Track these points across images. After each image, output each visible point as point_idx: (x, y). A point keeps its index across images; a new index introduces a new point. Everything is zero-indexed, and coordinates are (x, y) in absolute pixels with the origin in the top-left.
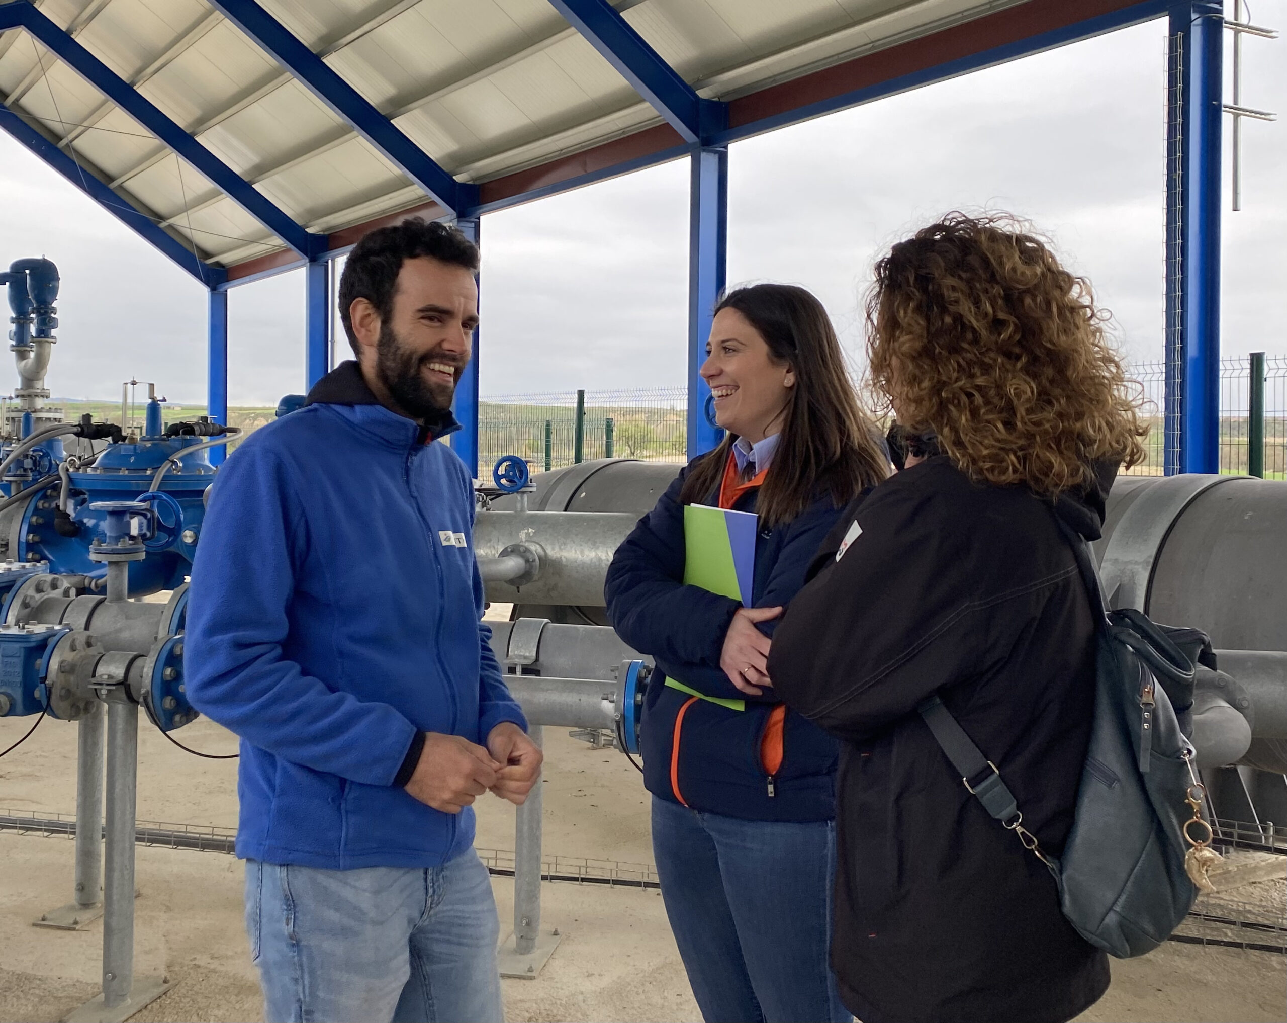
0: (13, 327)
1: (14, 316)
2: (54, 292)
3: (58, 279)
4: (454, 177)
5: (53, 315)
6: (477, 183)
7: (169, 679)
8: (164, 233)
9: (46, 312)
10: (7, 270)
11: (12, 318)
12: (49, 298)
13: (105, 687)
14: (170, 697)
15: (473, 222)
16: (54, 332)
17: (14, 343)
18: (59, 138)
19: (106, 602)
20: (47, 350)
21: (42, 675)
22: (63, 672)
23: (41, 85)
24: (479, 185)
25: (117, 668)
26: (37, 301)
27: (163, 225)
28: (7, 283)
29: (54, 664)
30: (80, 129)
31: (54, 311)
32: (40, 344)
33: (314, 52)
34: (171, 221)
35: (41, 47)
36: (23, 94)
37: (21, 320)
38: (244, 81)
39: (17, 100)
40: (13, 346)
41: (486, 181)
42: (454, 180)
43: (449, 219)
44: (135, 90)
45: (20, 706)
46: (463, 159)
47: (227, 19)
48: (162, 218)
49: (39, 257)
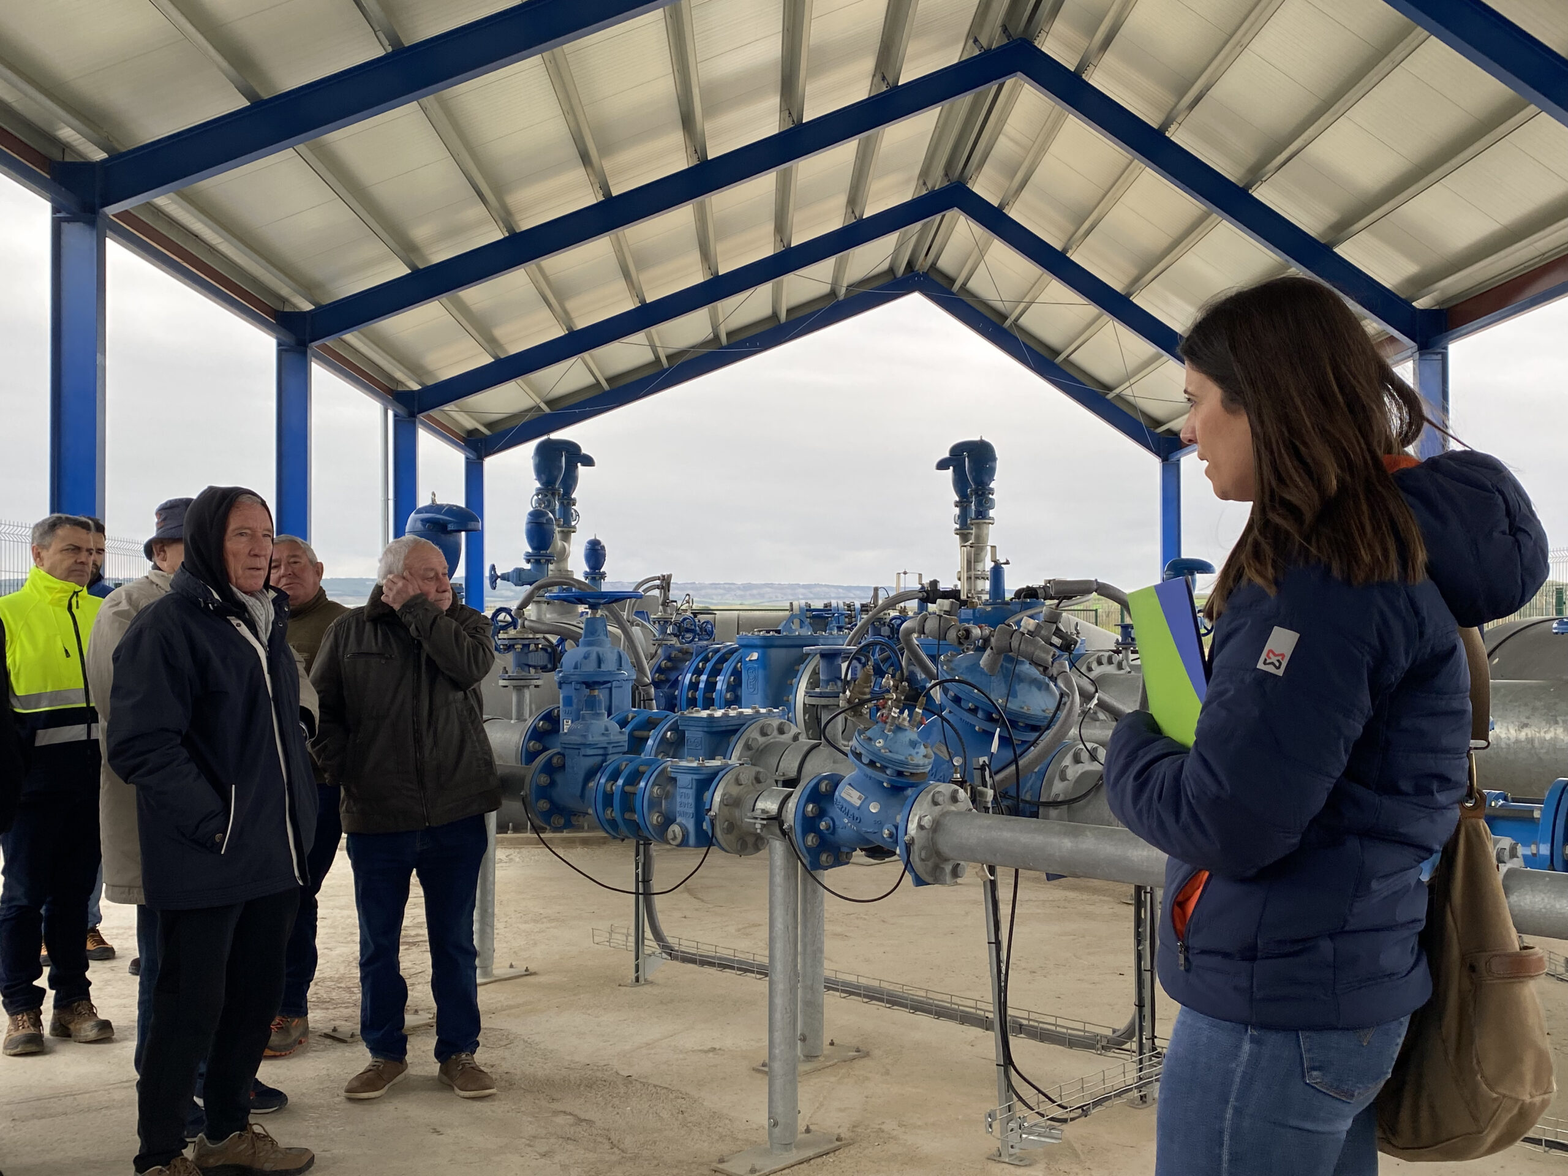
0: (957, 511)
1: (957, 499)
2: (991, 472)
3: (994, 459)
4: (1414, 304)
5: (990, 496)
6: (1445, 307)
7: (811, 815)
8: (1111, 404)
9: (983, 493)
10: (947, 455)
11: (956, 502)
12: (986, 479)
13: (759, 821)
14: (813, 834)
15: (1439, 353)
16: (992, 513)
17: (958, 526)
18: (1005, 317)
19: (821, 747)
20: (985, 531)
21: (707, 807)
22: (726, 805)
23: (981, 268)
24: (1448, 309)
25: (773, 803)
26: (975, 483)
27: (1110, 396)
28: (951, 468)
29: (717, 798)
30: (1022, 306)
31: (991, 492)
32: (978, 526)
33: (1241, 186)
34: (1117, 391)
35: (978, 229)
36: (968, 279)
37: (963, 503)
38: (1176, 230)
39: (964, 284)
40: (956, 529)
41: (1455, 303)
42: (1414, 307)
43: (1410, 354)
44: (1068, 259)
45: (692, 839)
46: (1422, 282)
47: (1147, 169)
48: (1110, 389)
49: (977, 438)
